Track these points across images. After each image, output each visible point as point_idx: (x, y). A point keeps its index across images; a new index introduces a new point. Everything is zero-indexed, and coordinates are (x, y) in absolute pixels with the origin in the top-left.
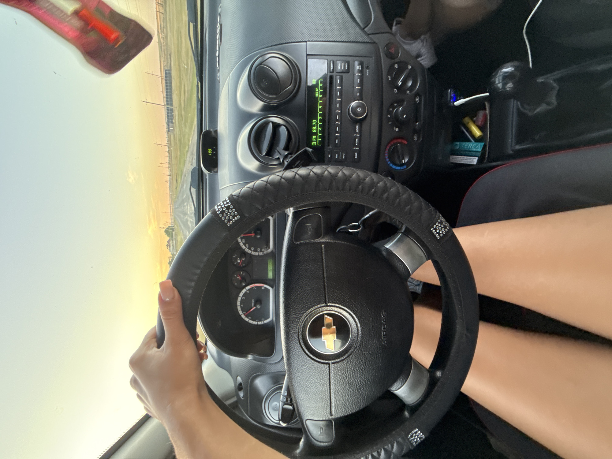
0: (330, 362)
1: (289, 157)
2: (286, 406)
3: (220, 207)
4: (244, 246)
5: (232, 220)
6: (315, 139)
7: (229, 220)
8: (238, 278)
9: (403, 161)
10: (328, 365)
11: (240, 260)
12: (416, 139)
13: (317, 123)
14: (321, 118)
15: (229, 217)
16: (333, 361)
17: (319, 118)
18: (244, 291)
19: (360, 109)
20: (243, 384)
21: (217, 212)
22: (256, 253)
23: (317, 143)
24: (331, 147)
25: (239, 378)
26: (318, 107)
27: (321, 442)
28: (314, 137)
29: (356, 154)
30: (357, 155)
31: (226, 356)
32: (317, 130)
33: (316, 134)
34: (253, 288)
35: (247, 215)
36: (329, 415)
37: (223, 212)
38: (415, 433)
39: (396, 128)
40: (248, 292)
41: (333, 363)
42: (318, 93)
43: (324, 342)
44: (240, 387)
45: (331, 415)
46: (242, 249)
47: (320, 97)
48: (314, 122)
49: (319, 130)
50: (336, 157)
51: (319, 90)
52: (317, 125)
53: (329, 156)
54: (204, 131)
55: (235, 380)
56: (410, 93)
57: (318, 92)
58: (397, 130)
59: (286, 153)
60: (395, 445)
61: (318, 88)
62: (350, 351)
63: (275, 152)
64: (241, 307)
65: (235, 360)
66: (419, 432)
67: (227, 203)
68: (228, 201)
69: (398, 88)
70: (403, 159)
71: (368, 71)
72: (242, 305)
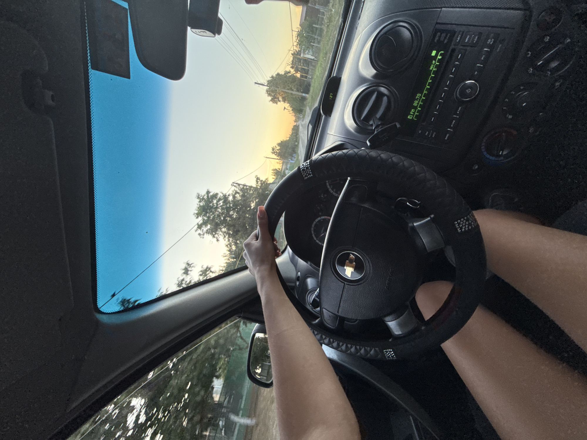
0: (346, 283)
1: (380, 127)
2: (316, 298)
3: (303, 166)
4: (329, 186)
5: (307, 177)
6: (413, 112)
7: (306, 176)
8: (318, 208)
9: (501, 152)
10: (343, 284)
11: (323, 196)
12: (532, 131)
13: (421, 97)
14: (427, 92)
15: (306, 174)
16: (348, 283)
17: (425, 92)
18: (319, 219)
19: (469, 90)
20: (300, 277)
21: (301, 169)
22: (336, 194)
23: (413, 117)
24: (424, 124)
25: (299, 273)
26: (428, 81)
27: (328, 324)
28: (413, 110)
29: (448, 135)
30: (448, 137)
31: (297, 257)
32: (418, 104)
33: (415, 108)
34: (326, 219)
35: (317, 176)
36: (337, 312)
37: (304, 170)
38: (389, 351)
39: (509, 115)
40: (322, 220)
41: (347, 284)
42: (433, 66)
43: (345, 270)
44: (298, 279)
45: (338, 312)
46: (327, 187)
47: (434, 71)
48: (419, 95)
49: (421, 105)
50: (426, 135)
51: (435, 63)
52: (420, 99)
53: (420, 131)
54: (332, 76)
55: (297, 273)
56: (550, 74)
57: (434, 64)
58: (510, 117)
59: (379, 123)
60: (373, 350)
61: (435, 61)
62: (360, 282)
63: (372, 119)
64: (314, 229)
65: (301, 262)
66: (393, 352)
67: (308, 165)
68: (308, 164)
69: (536, 68)
70: (501, 150)
71: (500, 46)
72: (315, 228)
